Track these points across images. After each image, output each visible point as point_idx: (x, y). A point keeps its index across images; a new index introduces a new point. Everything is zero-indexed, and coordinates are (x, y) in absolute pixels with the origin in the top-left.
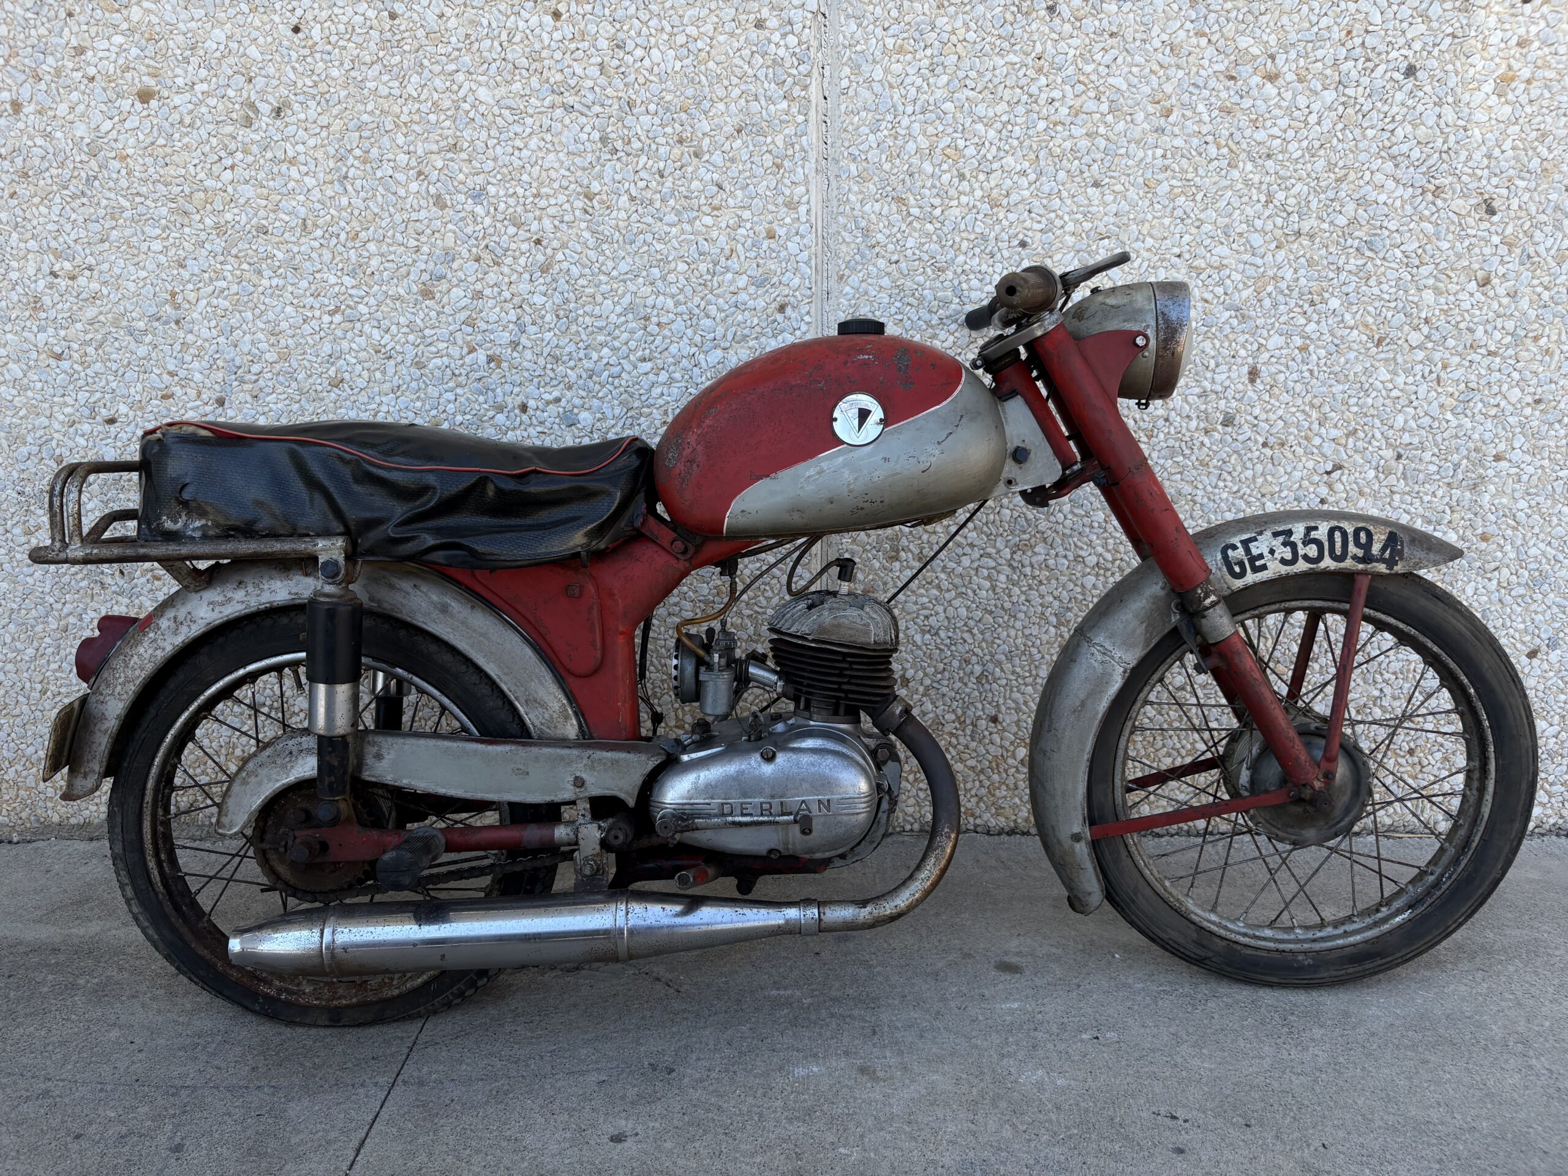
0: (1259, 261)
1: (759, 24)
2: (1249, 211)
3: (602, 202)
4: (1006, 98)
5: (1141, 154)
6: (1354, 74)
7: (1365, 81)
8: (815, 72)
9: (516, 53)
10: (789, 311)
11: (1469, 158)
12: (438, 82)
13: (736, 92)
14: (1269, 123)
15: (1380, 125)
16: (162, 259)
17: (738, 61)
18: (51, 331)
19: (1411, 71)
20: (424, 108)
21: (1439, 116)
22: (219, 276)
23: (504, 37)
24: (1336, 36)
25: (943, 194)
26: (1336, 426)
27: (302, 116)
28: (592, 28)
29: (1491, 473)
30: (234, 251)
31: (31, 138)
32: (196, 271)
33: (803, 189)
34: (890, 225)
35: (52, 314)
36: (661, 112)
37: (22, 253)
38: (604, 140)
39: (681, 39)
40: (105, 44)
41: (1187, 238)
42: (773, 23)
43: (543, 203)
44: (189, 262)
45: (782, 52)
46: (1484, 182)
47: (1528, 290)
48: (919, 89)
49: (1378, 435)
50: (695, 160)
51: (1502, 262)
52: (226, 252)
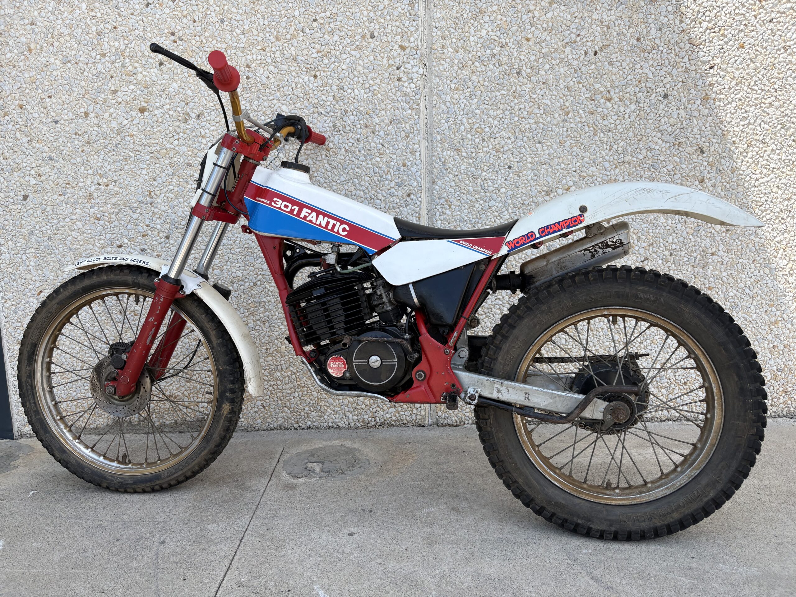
0: (608, 173)
1: (399, 79)
2: (603, 153)
3: (333, 152)
4: (501, 108)
5: (557, 130)
6: (643, 98)
7: (647, 100)
8: (422, 98)
9: (298, 92)
10: (412, 196)
11: (692, 131)
12: (266, 104)
13: (390, 106)
14: (609, 118)
15: (655, 118)
16: (146, 177)
17: (390, 94)
18: (96, 208)
19: (666, 96)
20: (259, 114)
21: (679, 114)
22: (170, 184)
23: (294, 85)
24: (634, 83)
25: (476, 147)
26: (644, 242)
27: (208, 118)
28: (330, 81)
29: (710, 261)
30: (177, 174)
31: (92, 127)
32: (161, 182)
33: (417, 146)
34: (454, 160)
35: (97, 201)
36: (358, 115)
37: (85, 175)
38: (334, 126)
39: (367, 85)
40: (126, 89)
41: (578, 164)
42: (405, 79)
43: (308, 152)
44: (158, 179)
45: (408, 90)
46: (699, 140)
47: (720, 184)
48: (465, 105)
49: (662, 245)
50: (372, 135)
51: (709, 173)
52: (173, 174)
